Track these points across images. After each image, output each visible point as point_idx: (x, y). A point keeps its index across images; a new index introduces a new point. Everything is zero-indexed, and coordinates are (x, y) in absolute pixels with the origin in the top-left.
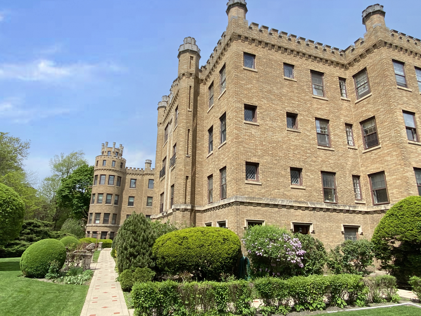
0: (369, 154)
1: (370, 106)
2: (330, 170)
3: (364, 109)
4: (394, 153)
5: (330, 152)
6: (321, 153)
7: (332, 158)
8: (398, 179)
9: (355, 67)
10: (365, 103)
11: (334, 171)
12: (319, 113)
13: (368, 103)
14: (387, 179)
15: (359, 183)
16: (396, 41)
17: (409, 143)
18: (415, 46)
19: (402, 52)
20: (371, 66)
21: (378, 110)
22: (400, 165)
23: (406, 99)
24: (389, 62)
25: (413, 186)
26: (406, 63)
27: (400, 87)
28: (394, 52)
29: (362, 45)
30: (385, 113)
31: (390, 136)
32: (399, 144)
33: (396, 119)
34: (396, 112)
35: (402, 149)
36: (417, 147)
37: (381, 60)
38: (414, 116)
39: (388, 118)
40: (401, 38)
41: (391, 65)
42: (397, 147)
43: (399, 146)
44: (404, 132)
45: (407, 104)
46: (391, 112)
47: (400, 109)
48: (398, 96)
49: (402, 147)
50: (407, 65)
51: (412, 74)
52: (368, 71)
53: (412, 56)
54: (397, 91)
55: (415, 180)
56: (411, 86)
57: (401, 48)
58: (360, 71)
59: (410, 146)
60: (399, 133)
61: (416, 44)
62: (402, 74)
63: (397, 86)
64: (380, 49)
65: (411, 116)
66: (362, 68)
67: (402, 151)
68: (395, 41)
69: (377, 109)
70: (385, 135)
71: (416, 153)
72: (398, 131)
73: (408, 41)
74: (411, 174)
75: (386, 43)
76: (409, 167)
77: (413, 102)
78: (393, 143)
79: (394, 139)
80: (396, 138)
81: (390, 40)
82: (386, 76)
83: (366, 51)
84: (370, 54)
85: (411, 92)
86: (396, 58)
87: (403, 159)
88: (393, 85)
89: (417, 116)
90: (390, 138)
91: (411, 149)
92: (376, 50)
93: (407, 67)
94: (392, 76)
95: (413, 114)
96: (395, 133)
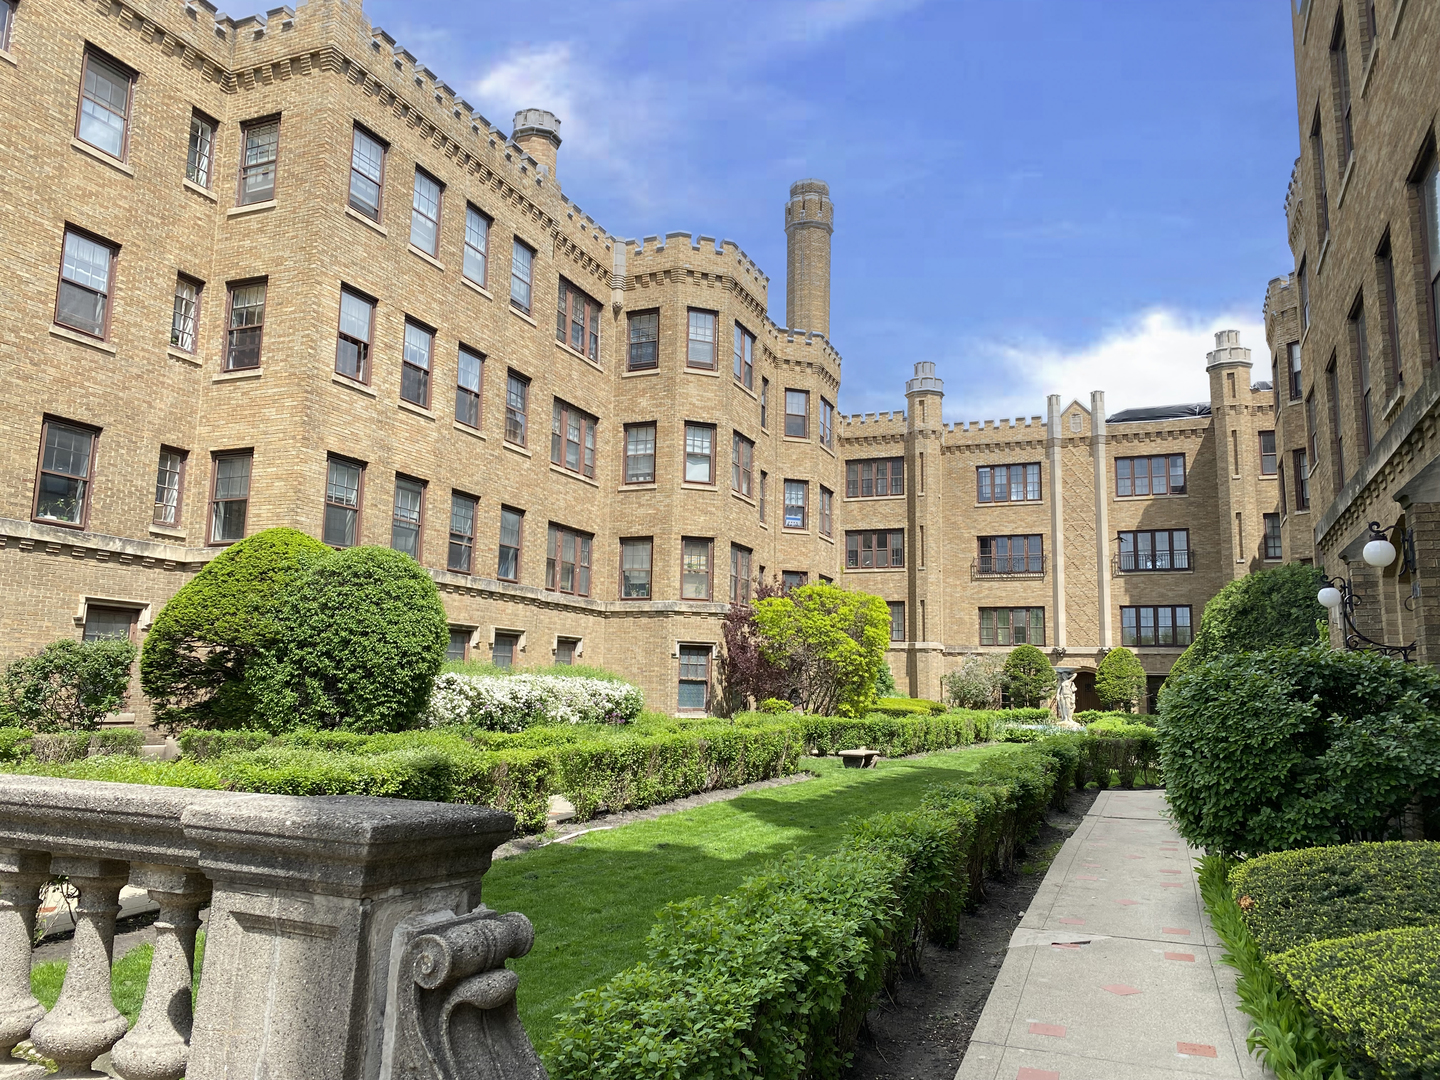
0: (227, 387)
1: (263, 239)
2: (82, 416)
3: (247, 243)
4: (288, 403)
5: (98, 356)
6: (62, 353)
7: (100, 377)
8: (279, 478)
9: (254, 95)
10: (255, 226)
11: (96, 422)
12: (86, 209)
13: (261, 230)
14: (256, 472)
15: (182, 475)
16: (381, 69)
17: (335, 382)
18: (436, 104)
19: (390, 110)
20: (292, 117)
21: (279, 261)
22: (294, 438)
23: (361, 252)
24: (342, 125)
25: (313, 501)
26: (395, 146)
27: (353, 212)
28: (365, 100)
29: (285, 35)
30: (295, 276)
31: (290, 348)
32: (303, 379)
33: (314, 303)
34: (320, 283)
35: (309, 396)
36: (356, 396)
37: (320, 111)
38: (374, 307)
39: (297, 294)
40: (398, 65)
41: (345, 137)
42: (299, 385)
43: (303, 383)
44: (329, 347)
45: (363, 268)
46: (308, 278)
47: (336, 277)
48: (341, 238)
49: (309, 389)
50: (396, 155)
51: (404, 185)
52: (284, 126)
53: (418, 131)
54: (342, 222)
55: (322, 486)
56: (390, 219)
57: (392, 97)
58: (264, 117)
59: (335, 389)
60: (311, 348)
61: (439, 99)
62: (375, 175)
63: (347, 208)
64: (327, 74)
65: (366, 307)
66: (269, 109)
67: (307, 399)
68: (378, 69)
69: (279, 257)
70: (279, 343)
71: (348, 412)
72: (312, 340)
73: (419, 82)
74: (315, 467)
75: (347, 62)
76: (316, 448)
77: (383, 268)
78: (292, 370)
79: (295, 361)
80: (302, 358)
81: (362, 57)
82: (321, 167)
83: (292, 61)
84: (299, 76)
85: (383, 235)
86: (369, 123)
87: (304, 422)
88: (333, 200)
89: (381, 309)
90: (288, 356)
91: (335, 400)
92: (317, 70)
93: (393, 159)
94: (338, 171)
95: (373, 301)
96: (302, 343)
